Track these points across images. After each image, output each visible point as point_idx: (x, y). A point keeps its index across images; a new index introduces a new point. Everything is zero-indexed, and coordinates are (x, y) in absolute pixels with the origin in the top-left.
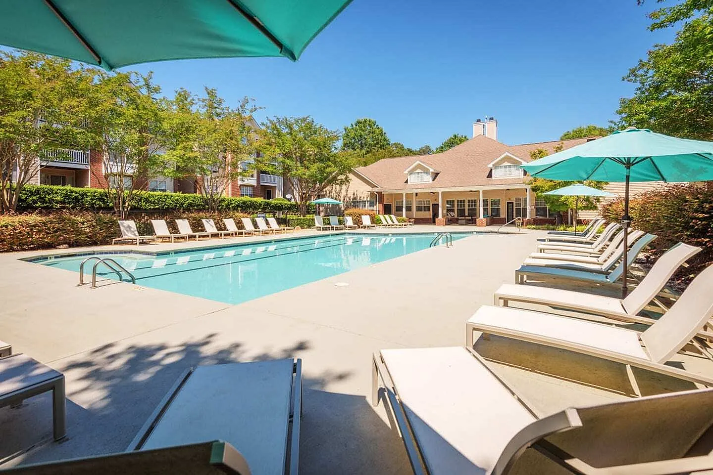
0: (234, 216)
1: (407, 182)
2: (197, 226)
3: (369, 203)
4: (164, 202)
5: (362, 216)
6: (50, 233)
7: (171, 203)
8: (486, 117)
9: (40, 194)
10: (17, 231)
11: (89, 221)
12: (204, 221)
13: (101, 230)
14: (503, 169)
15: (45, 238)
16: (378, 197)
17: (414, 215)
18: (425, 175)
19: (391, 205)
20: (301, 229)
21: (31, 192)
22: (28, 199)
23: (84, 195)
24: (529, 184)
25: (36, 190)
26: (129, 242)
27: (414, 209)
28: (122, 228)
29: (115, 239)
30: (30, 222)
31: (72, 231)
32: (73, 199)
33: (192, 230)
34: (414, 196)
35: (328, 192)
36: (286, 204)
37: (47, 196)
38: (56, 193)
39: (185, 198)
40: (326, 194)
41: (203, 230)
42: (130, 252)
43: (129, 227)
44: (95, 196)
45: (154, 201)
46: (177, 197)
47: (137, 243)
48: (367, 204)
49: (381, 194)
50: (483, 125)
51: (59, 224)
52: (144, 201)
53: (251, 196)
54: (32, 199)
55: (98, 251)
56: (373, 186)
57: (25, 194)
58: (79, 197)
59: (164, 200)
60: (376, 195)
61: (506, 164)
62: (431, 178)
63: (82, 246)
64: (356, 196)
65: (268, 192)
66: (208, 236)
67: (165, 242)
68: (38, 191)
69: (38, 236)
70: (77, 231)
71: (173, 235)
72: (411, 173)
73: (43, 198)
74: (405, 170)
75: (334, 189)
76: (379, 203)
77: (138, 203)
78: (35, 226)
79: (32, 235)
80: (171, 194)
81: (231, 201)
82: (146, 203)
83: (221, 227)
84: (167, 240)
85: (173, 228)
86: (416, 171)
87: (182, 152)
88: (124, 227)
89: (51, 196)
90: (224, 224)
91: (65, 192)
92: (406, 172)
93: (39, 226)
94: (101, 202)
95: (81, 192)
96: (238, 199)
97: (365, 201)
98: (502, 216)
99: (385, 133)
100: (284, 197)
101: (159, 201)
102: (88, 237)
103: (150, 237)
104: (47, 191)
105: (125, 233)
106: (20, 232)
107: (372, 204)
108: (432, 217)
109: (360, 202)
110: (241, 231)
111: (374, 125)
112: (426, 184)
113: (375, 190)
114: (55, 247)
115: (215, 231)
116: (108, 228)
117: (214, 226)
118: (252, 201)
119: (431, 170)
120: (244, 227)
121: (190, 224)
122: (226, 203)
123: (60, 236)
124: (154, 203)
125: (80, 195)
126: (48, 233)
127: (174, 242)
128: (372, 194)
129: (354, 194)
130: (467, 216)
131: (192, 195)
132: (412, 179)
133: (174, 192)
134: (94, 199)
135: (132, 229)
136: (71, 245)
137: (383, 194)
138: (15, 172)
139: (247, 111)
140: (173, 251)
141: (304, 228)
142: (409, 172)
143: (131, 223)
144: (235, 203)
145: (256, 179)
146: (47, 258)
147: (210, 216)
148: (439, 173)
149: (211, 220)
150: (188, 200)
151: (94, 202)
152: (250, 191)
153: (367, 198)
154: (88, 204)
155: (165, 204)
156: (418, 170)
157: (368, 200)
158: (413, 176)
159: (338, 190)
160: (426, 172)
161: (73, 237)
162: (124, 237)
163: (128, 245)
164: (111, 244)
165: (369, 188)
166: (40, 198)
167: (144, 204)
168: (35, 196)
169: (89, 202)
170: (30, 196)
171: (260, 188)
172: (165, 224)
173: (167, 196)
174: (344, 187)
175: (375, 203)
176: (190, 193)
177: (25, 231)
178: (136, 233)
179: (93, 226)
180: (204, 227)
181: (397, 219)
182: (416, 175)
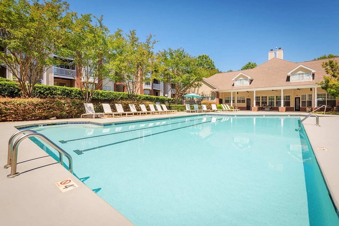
0: (145, 103)
1: (233, 85)
2: (126, 108)
3: (211, 98)
4: (110, 96)
5: (212, 105)
6: (46, 110)
7: (113, 97)
8: (276, 48)
9: (50, 90)
10: (26, 108)
11: (68, 103)
12: (130, 105)
13: (75, 109)
14: (298, 76)
15: (43, 113)
16: (216, 94)
17: (236, 105)
18: (245, 81)
19: (222, 99)
20: (178, 112)
21: (46, 89)
22: (44, 92)
23: (71, 91)
24: (321, 84)
25: (48, 88)
26: (90, 117)
27: (236, 101)
28: (86, 108)
29: (83, 115)
30: (34, 103)
31: (59, 109)
32: (66, 93)
33: (124, 110)
34: (236, 94)
35: (188, 92)
36: (166, 99)
37: (54, 91)
38: (58, 90)
39: (119, 94)
40: (187, 93)
41: (129, 111)
42: (89, 123)
43: (90, 108)
44: (77, 92)
45: (105, 95)
46: (115, 94)
47: (93, 118)
48: (210, 99)
49: (218, 93)
50: (275, 52)
51: (51, 104)
52: (100, 95)
53: (149, 95)
54: (47, 93)
55: (70, 122)
56: (213, 88)
57: (43, 90)
58: (69, 92)
59: (109, 95)
60: (215, 93)
61: (300, 72)
62: (249, 83)
63: (65, 118)
64: (203, 94)
65: (156, 93)
66: (132, 114)
67: (109, 117)
68: (50, 88)
69: (38, 112)
70: (61, 109)
71: (114, 113)
72: (236, 80)
73: (52, 93)
74: (233, 78)
75: (191, 90)
76: (216, 98)
77: (97, 96)
78: (37, 105)
79: (35, 111)
80: (113, 92)
81: (141, 96)
82: (101, 97)
83: (139, 109)
84: (111, 116)
85: (114, 109)
86: (239, 79)
87: (119, 62)
88: (87, 107)
89: (56, 91)
90: (140, 107)
91: (62, 89)
92: (233, 79)
93: (39, 105)
94: (80, 95)
95: (70, 90)
96: (144, 95)
97: (209, 97)
98: (291, 106)
99: (213, 62)
100: (164, 96)
101: (107, 96)
102: (67, 113)
103: (101, 113)
104: (53, 89)
105: (88, 111)
106: (29, 109)
107: (212, 98)
108: (246, 106)
109: (206, 97)
110: (149, 112)
111: (208, 57)
112: (246, 86)
113: (215, 90)
114: (49, 119)
115: (135, 111)
116: (79, 108)
117: (135, 108)
118: (150, 97)
119: (249, 78)
120: (150, 109)
121: (123, 107)
122: (138, 97)
123: (52, 112)
124: (105, 96)
125: (69, 91)
126: (44, 110)
127: (114, 117)
128: (213, 93)
129: (202, 93)
130: (268, 106)
131: (122, 93)
132: (237, 84)
133: (114, 91)
134: (76, 94)
135: (92, 109)
136: (58, 118)
137: (219, 93)
138: (43, 80)
139: (151, 43)
140: (113, 123)
141: (179, 111)
142: (235, 79)
143: (91, 105)
144: (142, 98)
145: (151, 86)
146: (38, 126)
147: (133, 103)
148: (253, 80)
149: (134, 105)
150: (121, 95)
151: (76, 95)
152: (148, 92)
153: (210, 95)
154: (73, 96)
155: (110, 97)
156: (241, 78)
157: (211, 96)
158: (237, 82)
159: (193, 91)
160: (246, 79)
161: (58, 112)
162: (87, 114)
163: (90, 118)
164: (80, 117)
165: (211, 90)
166: (50, 92)
167: (100, 97)
168: (48, 91)
169: (74, 95)
170: (46, 91)
171: (153, 91)
172: (110, 107)
173: (111, 93)
174: (197, 89)
175: (214, 98)
176: (122, 92)
177: (31, 108)
178: (94, 111)
179: (70, 106)
180: (130, 109)
181: (230, 107)
182: (239, 81)
